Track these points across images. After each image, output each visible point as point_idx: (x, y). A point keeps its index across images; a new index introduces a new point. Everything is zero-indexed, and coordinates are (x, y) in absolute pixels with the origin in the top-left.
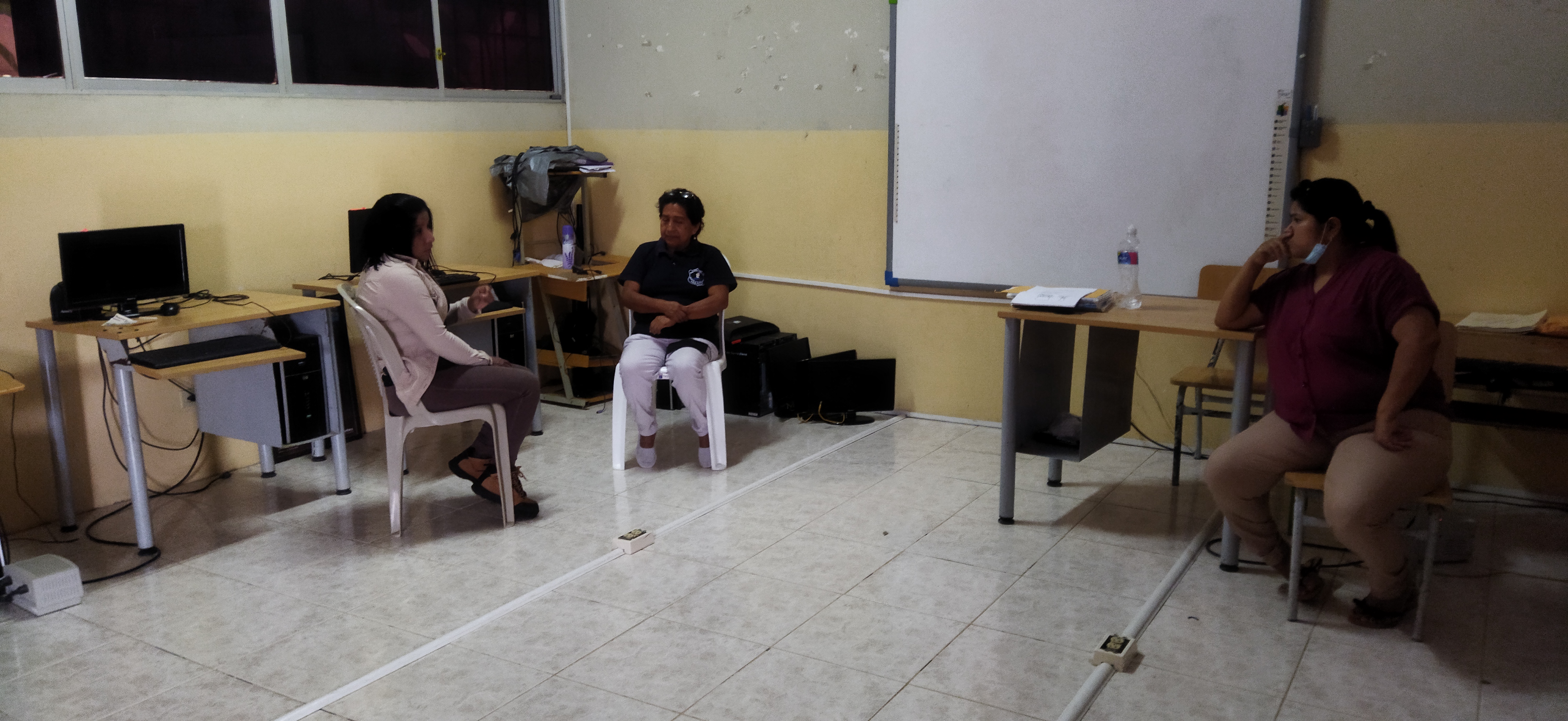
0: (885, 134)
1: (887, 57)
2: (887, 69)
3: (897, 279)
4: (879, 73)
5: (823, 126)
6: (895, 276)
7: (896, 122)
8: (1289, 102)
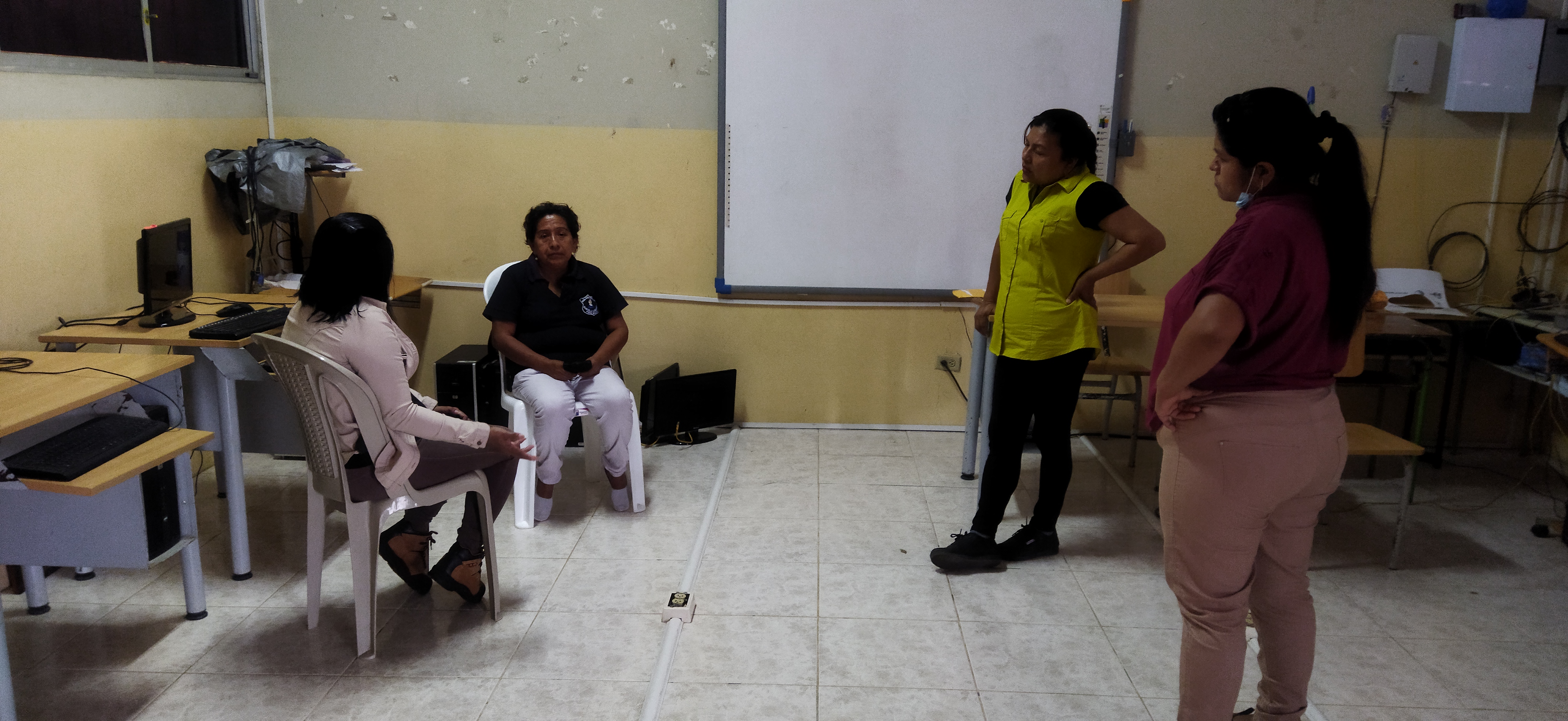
0: (714, 135)
1: (712, 52)
2: (715, 65)
3: (730, 286)
4: (702, 69)
5: (634, 123)
6: (728, 282)
7: (726, 123)
8: (1109, 116)
